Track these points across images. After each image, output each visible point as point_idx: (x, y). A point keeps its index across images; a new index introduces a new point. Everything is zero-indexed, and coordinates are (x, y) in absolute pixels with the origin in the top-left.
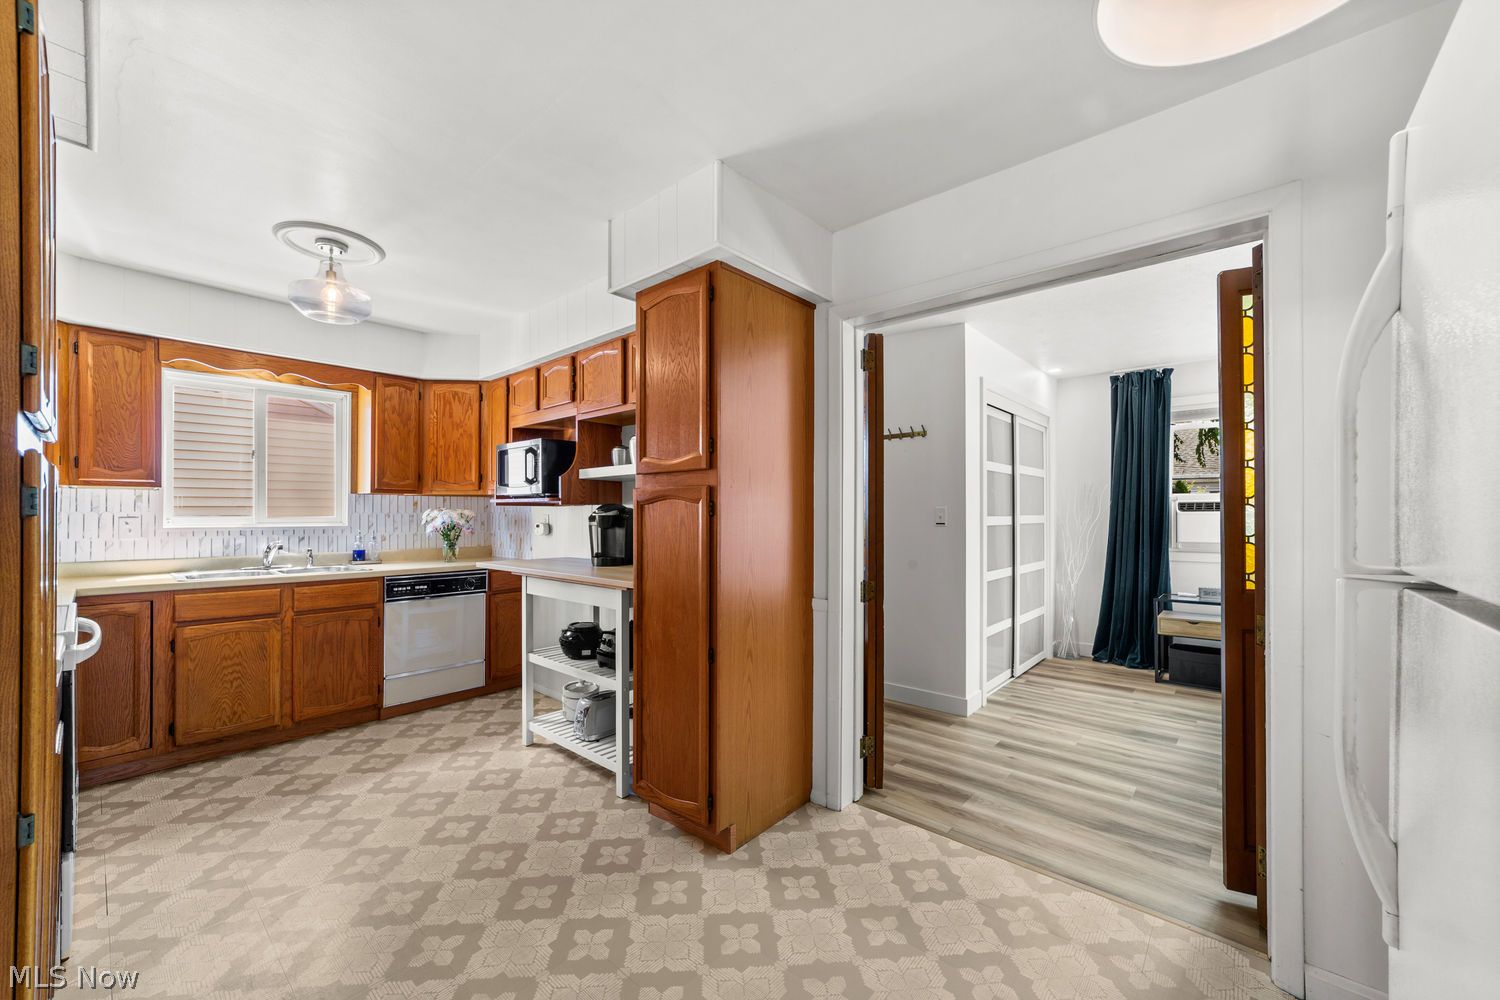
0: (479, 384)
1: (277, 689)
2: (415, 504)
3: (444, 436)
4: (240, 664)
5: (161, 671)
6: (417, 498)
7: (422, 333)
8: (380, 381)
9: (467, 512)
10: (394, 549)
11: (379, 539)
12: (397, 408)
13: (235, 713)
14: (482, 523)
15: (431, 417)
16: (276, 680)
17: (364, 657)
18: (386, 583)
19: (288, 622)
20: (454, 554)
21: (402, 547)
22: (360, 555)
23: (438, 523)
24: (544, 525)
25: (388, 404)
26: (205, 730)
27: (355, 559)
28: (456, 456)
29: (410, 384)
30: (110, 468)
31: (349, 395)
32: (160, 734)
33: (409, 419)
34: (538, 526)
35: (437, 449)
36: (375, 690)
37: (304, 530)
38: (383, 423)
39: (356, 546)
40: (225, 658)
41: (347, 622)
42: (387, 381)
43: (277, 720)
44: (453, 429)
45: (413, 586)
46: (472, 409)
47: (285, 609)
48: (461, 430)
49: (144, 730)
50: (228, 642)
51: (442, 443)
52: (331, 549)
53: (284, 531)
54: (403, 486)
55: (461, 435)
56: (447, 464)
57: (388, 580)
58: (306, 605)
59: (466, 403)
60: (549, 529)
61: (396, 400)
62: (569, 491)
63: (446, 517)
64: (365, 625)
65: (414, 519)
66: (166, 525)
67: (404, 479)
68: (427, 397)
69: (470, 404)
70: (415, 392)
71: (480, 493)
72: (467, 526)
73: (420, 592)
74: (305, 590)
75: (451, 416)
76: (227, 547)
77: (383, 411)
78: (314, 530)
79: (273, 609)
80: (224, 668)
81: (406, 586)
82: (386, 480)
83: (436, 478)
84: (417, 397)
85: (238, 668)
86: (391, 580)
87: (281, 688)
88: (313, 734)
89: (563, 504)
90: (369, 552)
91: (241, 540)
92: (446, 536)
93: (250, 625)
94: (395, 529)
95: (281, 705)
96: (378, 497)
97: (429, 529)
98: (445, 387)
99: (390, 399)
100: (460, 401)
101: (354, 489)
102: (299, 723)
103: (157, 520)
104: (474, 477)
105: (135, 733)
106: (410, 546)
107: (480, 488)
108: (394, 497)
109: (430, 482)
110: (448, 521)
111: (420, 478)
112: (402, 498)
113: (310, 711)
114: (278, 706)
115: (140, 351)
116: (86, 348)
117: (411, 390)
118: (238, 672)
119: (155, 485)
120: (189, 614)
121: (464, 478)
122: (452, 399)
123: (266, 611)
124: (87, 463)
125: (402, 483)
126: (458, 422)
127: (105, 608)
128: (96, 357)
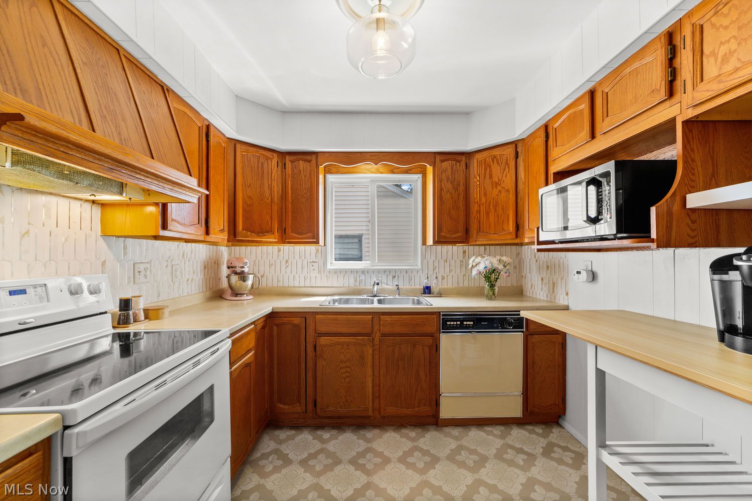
0: (515, 144)
1: (371, 390)
2: (464, 252)
3: (485, 194)
4: (349, 367)
5: (310, 364)
6: (466, 248)
7: (467, 113)
8: (438, 158)
9: (504, 258)
10: (450, 286)
11: (440, 278)
12: (450, 177)
13: (347, 401)
14: (515, 267)
15: (475, 181)
16: (370, 384)
17: (426, 375)
18: (441, 317)
19: (377, 341)
20: (494, 294)
21: (455, 285)
22: (427, 290)
23: (481, 267)
24: (587, 271)
25: (443, 176)
26: (331, 409)
28: (496, 210)
29: (458, 157)
30: (297, 234)
31: (420, 176)
32: (310, 406)
33: (459, 185)
34: (578, 273)
35: (480, 206)
36: (434, 403)
37: (395, 271)
38: (441, 189)
39: (425, 282)
40: (341, 362)
41: (415, 346)
42: (443, 157)
43: (370, 413)
44: (493, 188)
45: (462, 321)
46: (509, 168)
47: (375, 331)
48: (499, 188)
49: (303, 401)
50: (342, 350)
51: (483, 200)
52: (410, 284)
53: (385, 271)
54: (455, 238)
55: (500, 191)
56: (488, 218)
57: (443, 315)
58: (387, 330)
59: (504, 163)
60: (593, 277)
61: (449, 172)
62: (669, 228)
63: (487, 263)
64: (427, 349)
65: (464, 264)
67: (456, 233)
68: (471, 166)
69: (507, 163)
70: (463, 163)
71: (516, 241)
72: (505, 270)
73: (468, 327)
74: (387, 318)
75: (491, 177)
76: (356, 281)
77: (440, 181)
78: (401, 270)
79: (368, 330)
80: (342, 368)
81: (456, 321)
82: (443, 234)
83: (479, 230)
84: (464, 167)
85: (348, 370)
86: (445, 315)
87: (373, 389)
88: (393, 425)
89: (659, 247)
90: (433, 288)
91: (363, 277)
92: (487, 278)
93: (354, 340)
94: (450, 271)
95: (373, 401)
96: (439, 247)
97: (474, 272)
98: (486, 154)
99: (445, 171)
100: (498, 162)
101: (424, 242)
102: (384, 417)
103: (325, 264)
104: (511, 227)
105: (299, 402)
106: (461, 285)
107: (517, 237)
108: (450, 247)
109: (475, 232)
110: (489, 266)
111: (467, 231)
112: (455, 248)
113: (391, 410)
114: (371, 401)
115: (309, 161)
116: (289, 165)
117: (460, 162)
118: (349, 372)
119: (317, 242)
120: (322, 329)
121: (503, 229)
122: (491, 163)
123: (364, 331)
124: (289, 230)
125: (454, 236)
126: (497, 181)
127: (285, 320)
128: (292, 170)
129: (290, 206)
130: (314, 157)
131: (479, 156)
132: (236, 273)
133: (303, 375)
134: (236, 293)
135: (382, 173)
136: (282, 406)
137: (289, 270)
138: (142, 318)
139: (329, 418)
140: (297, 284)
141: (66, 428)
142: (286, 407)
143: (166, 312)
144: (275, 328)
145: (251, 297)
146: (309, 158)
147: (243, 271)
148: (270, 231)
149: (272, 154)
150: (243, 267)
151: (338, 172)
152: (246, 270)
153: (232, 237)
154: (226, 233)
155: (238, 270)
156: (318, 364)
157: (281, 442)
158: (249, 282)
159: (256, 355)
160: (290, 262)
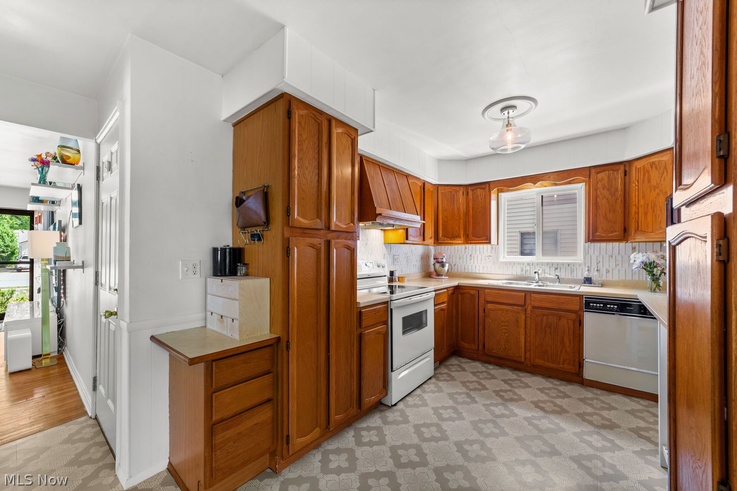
1: (523, 344)
3: (644, 197)
4: (508, 326)
5: (481, 320)
7: (624, 129)
8: (593, 171)
11: (604, 271)
12: (607, 185)
13: (506, 348)
15: (634, 186)
16: (523, 340)
17: (570, 342)
18: (584, 299)
19: (529, 311)
22: (588, 281)
23: (638, 261)
25: (600, 185)
26: (495, 351)
27: (585, 283)
28: (653, 211)
29: (617, 167)
30: (476, 237)
31: (584, 184)
32: (481, 347)
33: (617, 191)
35: (638, 208)
36: (577, 364)
37: (558, 264)
38: (597, 196)
39: (586, 274)
40: (502, 322)
41: (560, 318)
42: (598, 170)
43: (523, 360)
44: (651, 191)
45: (605, 305)
46: (667, 172)
47: (527, 304)
48: (657, 191)
49: (477, 343)
50: (503, 314)
51: (642, 202)
52: (572, 275)
53: (547, 264)
54: (611, 237)
55: (658, 194)
56: (646, 218)
58: (537, 304)
61: (605, 181)
64: (571, 322)
66: (501, 259)
67: (612, 232)
68: (630, 172)
69: (665, 167)
70: (621, 171)
73: (610, 310)
74: (537, 296)
75: (649, 181)
76: (522, 270)
77: (596, 190)
78: (563, 264)
79: (522, 302)
80: (502, 326)
81: (600, 304)
82: (598, 234)
83: (637, 230)
84: (623, 175)
85: (507, 328)
86: (588, 298)
87: (525, 344)
88: (543, 375)
90: (594, 279)
91: (528, 268)
92: (649, 271)
93: (511, 308)
94: (615, 266)
95: (525, 353)
96: (604, 244)
97: (635, 267)
98: (645, 160)
99: (602, 180)
100: (656, 168)
102: (534, 365)
103: (498, 258)
105: (474, 342)
108: (616, 244)
109: (633, 232)
110: (646, 260)
111: (626, 229)
112: (623, 244)
113: (539, 362)
114: (523, 352)
115: (484, 189)
116: (470, 193)
117: (617, 170)
118: (507, 330)
119: (490, 243)
120: (489, 299)
121: (661, 227)
122: (650, 169)
123: (519, 303)
124: (470, 235)
125: (611, 235)
126: (655, 184)
127: (466, 291)
128: (473, 195)
129: (471, 219)
130: (487, 185)
131: (639, 164)
132: (438, 262)
133: (476, 327)
134: (439, 274)
135: (545, 186)
136: (463, 343)
137: (472, 261)
138: (397, 280)
139: (493, 357)
140: (477, 271)
141: (391, 300)
142: (466, 344)
143: (406, 279)
144: (460, 295)
145: (447, 277)
146: (484, 186)
147: (442, 261)
148: (458, 236)
149: (460, 187)
150: (442, 259)
151: (508, 191)
152: (444, 260)
153: (436, 241)
154: (433, 239)
155: (440, 260)
156: (486, 321)
157: (462, 363)
158: (446, 268)
159: (448, 306)
160: (473, 256)
